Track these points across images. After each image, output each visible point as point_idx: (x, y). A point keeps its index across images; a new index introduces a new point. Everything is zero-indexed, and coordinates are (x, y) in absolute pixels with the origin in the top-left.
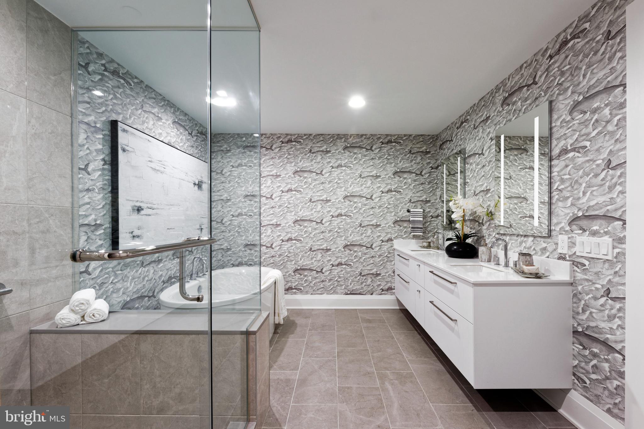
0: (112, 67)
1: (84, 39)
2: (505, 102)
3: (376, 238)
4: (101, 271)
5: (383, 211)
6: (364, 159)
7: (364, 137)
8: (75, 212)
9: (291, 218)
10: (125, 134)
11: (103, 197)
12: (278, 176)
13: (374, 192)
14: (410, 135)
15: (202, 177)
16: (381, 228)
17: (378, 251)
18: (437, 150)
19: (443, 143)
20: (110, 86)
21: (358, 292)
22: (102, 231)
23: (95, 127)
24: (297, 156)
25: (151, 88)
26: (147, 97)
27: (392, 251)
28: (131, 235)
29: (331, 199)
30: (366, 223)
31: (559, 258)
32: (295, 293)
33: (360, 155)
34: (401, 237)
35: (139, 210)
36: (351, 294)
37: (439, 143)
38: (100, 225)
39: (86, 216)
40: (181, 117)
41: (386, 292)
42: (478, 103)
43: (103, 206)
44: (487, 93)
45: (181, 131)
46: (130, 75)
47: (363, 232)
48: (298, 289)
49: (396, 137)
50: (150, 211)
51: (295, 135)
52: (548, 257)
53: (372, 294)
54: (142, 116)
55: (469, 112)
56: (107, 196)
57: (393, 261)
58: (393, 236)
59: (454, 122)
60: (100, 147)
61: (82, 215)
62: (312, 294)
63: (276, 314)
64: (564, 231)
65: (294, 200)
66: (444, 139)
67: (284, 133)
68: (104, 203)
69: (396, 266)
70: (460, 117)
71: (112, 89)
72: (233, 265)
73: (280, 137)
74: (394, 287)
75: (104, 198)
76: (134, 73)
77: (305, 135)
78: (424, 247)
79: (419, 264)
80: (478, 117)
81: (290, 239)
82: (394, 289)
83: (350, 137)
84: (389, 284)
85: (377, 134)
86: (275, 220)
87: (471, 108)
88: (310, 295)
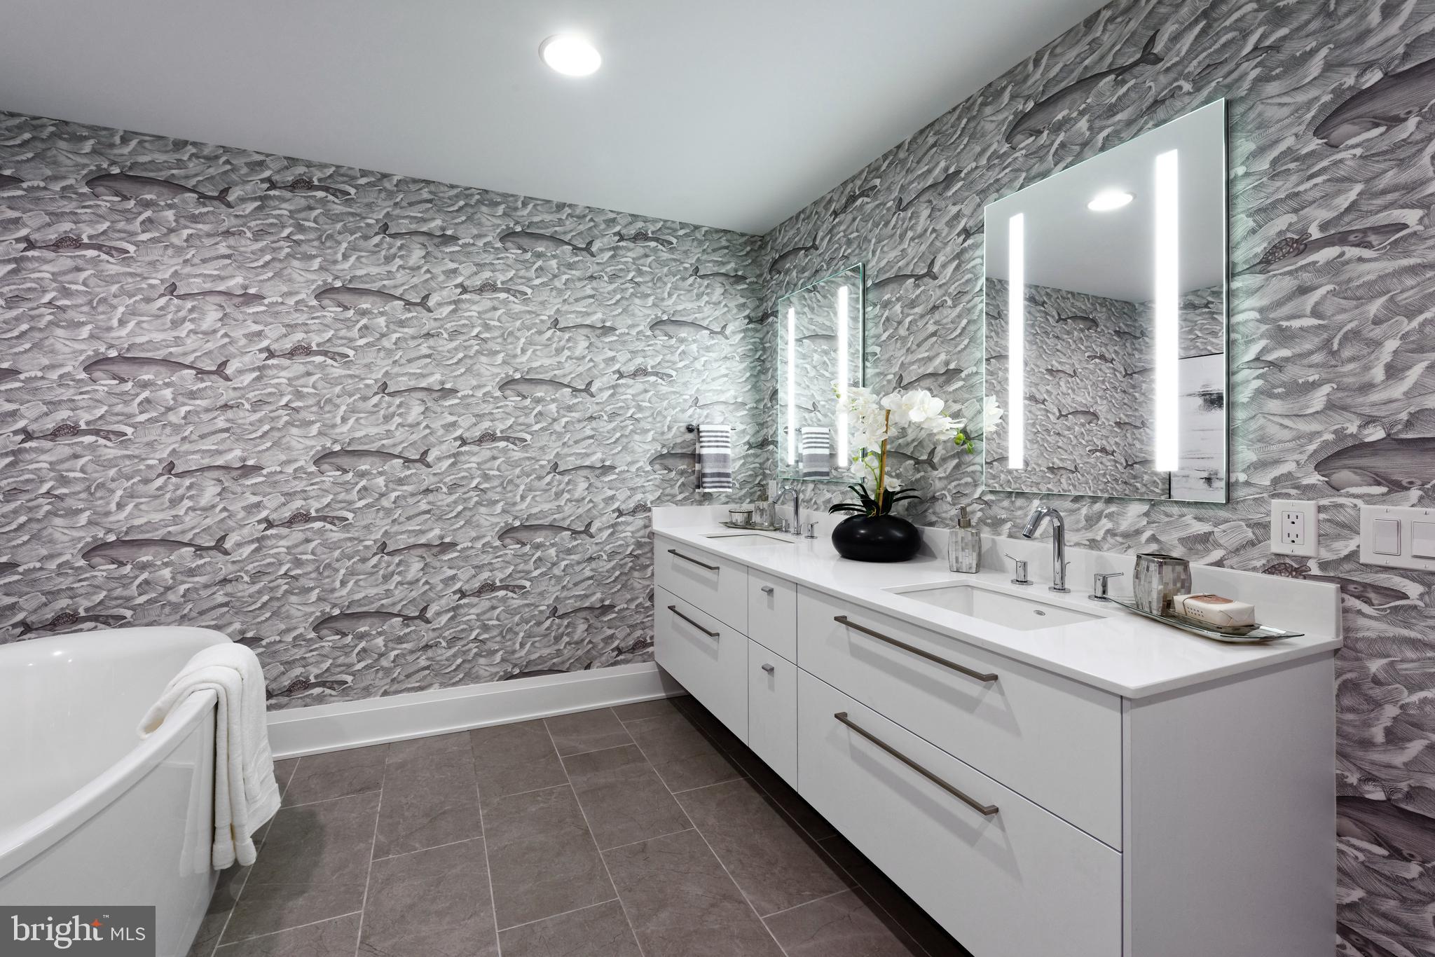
2: (1020, 125)
3: (602, 505)
5: (623, 428)
6: (566, 277)
7: (568, 210)
13: (595, 371)
14: (697, 228)
16: (615, 477)
17: (607, 541)
18: (761, 275)
19: (782, 257)
21: (545, 667)
24: (330, 237)
27: (647, 540)
29: (458, 387)
30: (571, 462)
31: (1271, 570)
32: (320, 699)
33: (554, 263)
34: (672, 499)
36: (523, 674)
37: (770, 256)
41: (629, 656)
42: (914, 140)
44: (949, 108)
47: (562, 487)
48: (332, 685)
49: (659, 225)
51: (325, 166)
52: (1219, 564)
53: (588, 667)
55: (877, 169)
57: (648, 566)
58: (651, 497)
59: (823, 198)
64: (1297, 487)
65: (319, 386)
66: (785, 245)
67: (281, 154)
69: (657, 581)
70: (845, 184)
73: (261, 164)
74: (652, 638)
77: (364, 173)
78: (734, 525)
79: (771, 585)
80: (910, 177)
81: (300, 518)
82: (652, 644)
83: (525, 204)
84: (638, 633)
85: (607, 208)
86: (237, 453)
87: (885, 157)
88: (378, 698)
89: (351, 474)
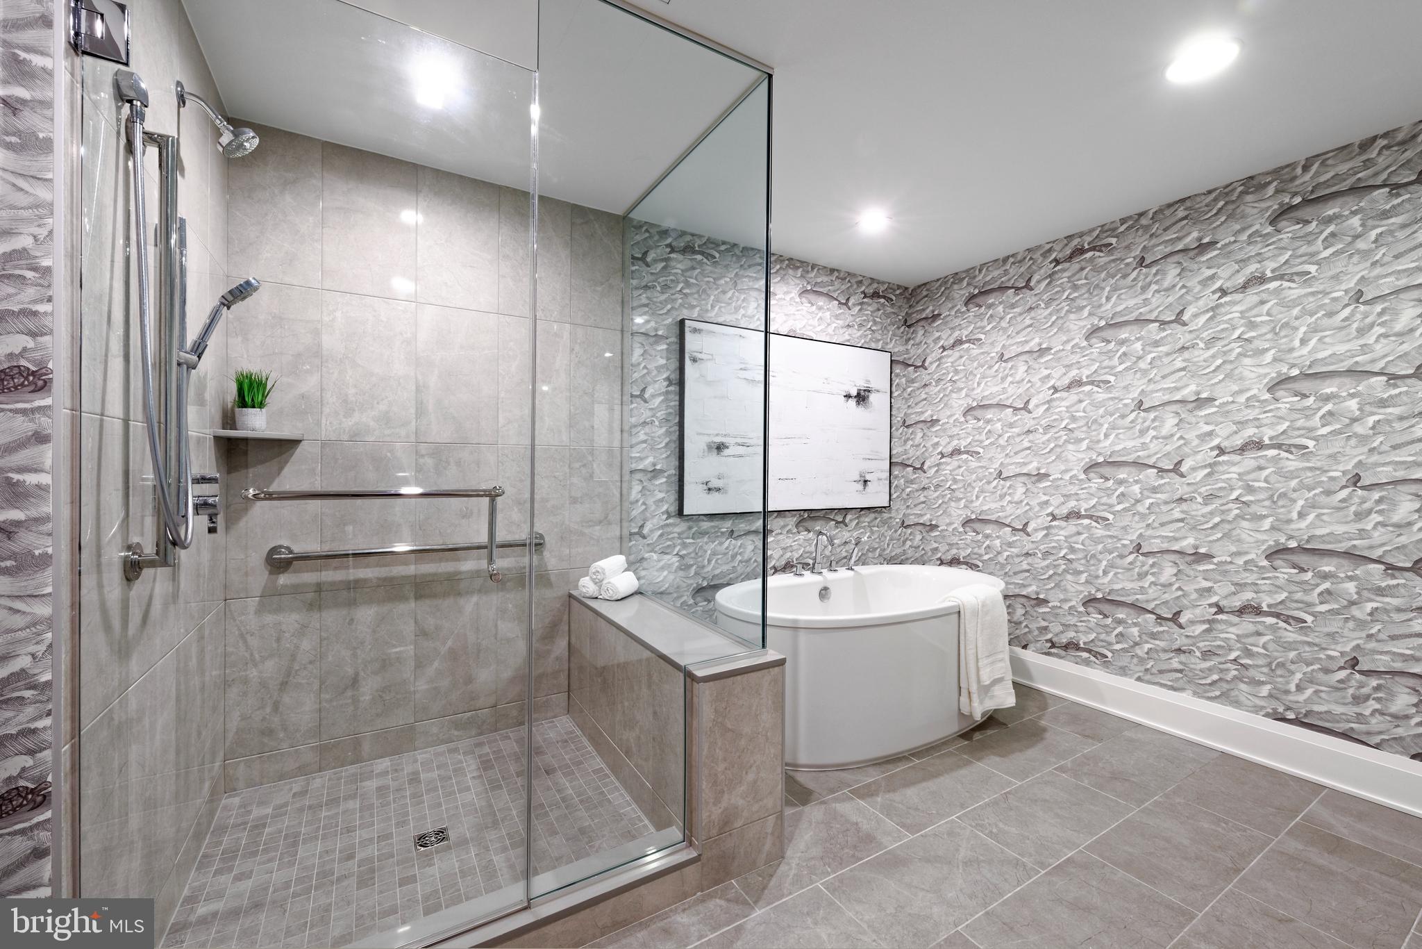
0: (681, 244)
1: (640, 221)
4: (661, 535)
6: (1378, 231)
8: (625, 454)
9: (1077, 457)
10: (697, 336)
11: (667, 431)
12: (1042, 351)
15: (868, 381)
20: (680, 271)
22: (664, 480)
23: (656, 335)
24: (1097, 286)
25: (752, 249)
26: (746, 266)
28: (705, 487)
32: (1087, 663)
35: (720, 448)
38: (662, 471)
39: (641, 459)
40: (819, 280)
43: (667, 444)
45: (821, 304)
46: (712, 243)
48: (1097, 655)
50: (741, 450)
51: (1093, 230)
54: (735, 299)
56: (672, 429)
60: (663, 362)
61: (635, 457)
62: (1139, 679)
63: (964, 692)
65: (1088, 409)
67: (1062, 236)
68: (668, 439)
71: (682, 275)
72: (942, 563)
73: (1050, 250)
75: (668, 433)
76: (721, 238)
77: (1125, 221)
81: (1074, 515)
86: (1035, 464)
88: (1133, 680)
89: (1111, 482)
